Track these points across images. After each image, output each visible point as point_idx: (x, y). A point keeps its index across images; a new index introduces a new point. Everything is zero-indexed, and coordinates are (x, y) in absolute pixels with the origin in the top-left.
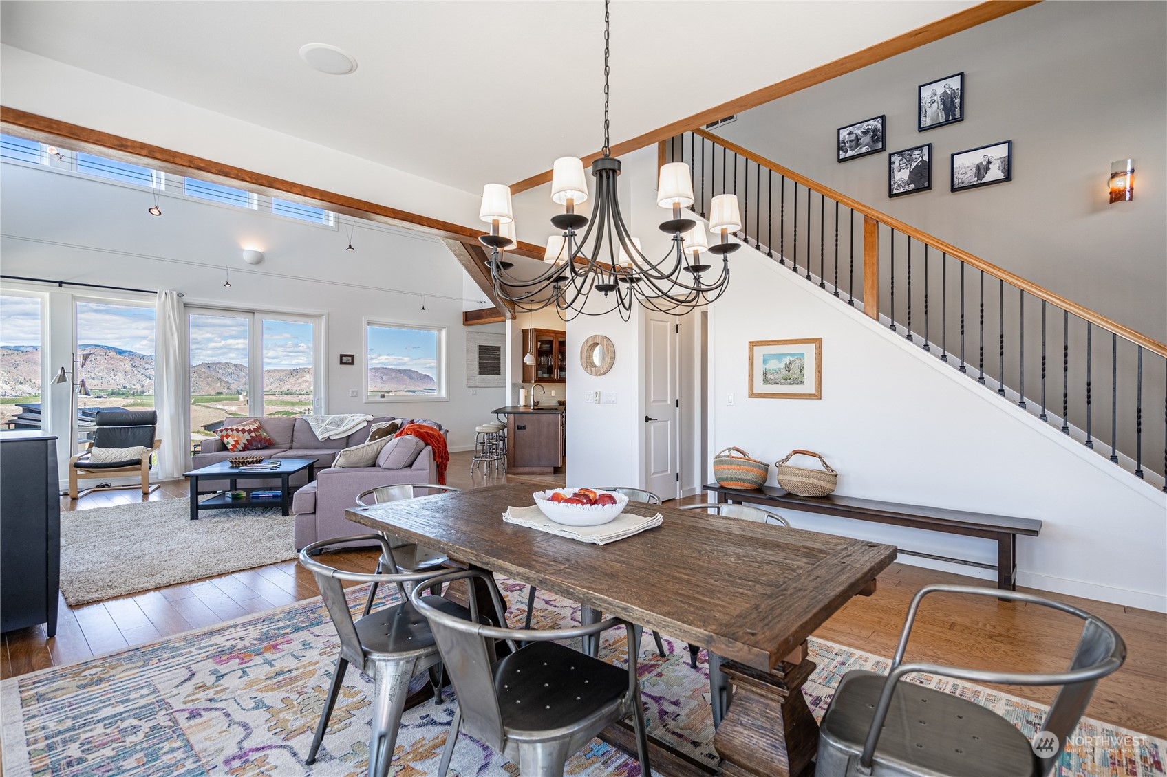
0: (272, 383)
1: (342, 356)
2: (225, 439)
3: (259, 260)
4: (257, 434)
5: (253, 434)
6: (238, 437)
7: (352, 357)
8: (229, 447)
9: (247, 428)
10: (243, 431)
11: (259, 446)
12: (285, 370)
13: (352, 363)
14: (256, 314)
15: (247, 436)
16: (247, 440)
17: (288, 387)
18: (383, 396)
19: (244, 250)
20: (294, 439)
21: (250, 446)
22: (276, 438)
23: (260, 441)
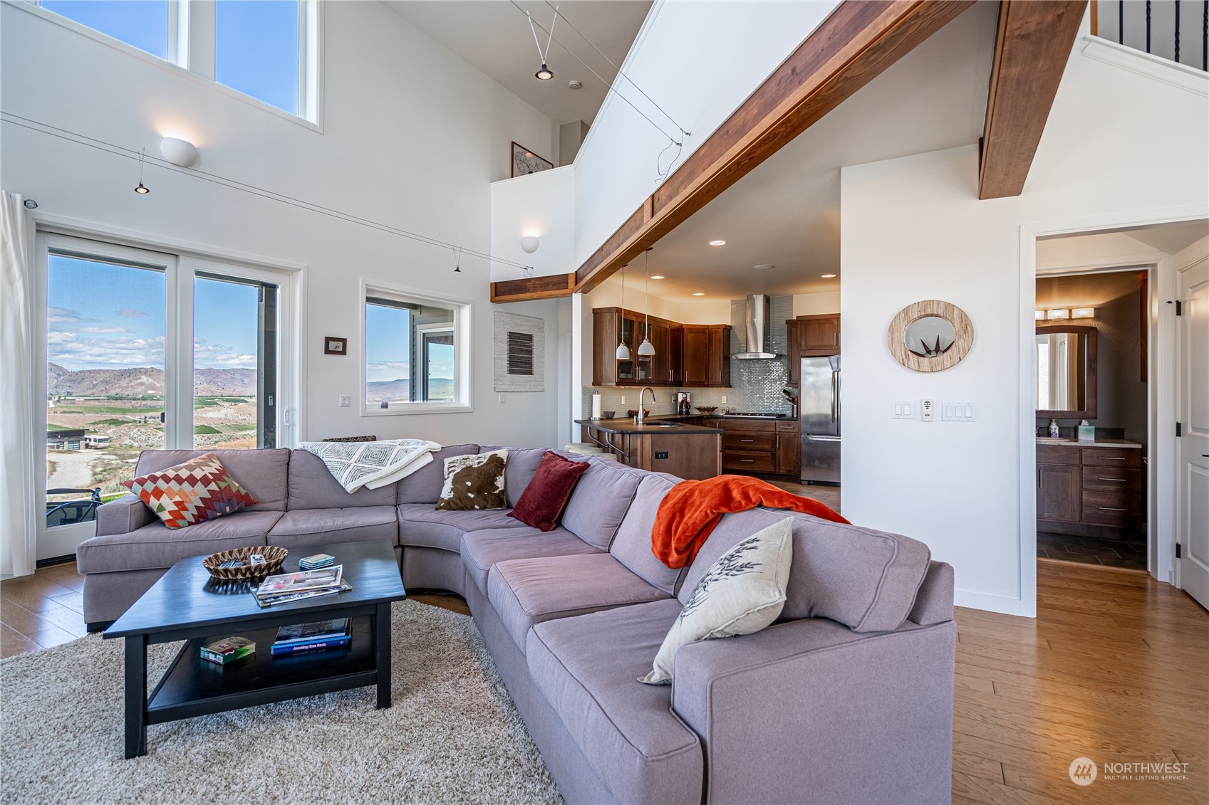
0: (95, 386)
1: (328, 340)
2: (153, 500)
3: (190, 161)
4: (223, 485)
5: (213, 486)
6: (181, 493)
7: (344, 341)
8: (165, 516)
9: (198, 474)
10: (192, 480)
11: (228, 509)
12: (113, 371)
13: (344, 352)
14: (182, 259)
15: (202, 492)
16: (202, 499)
17: (118, 390)
18: (385, 406)
19: (163, 138)
20: (291, 490)
21: (209, 512)
22: (259, 492)
23: (229, 500)
